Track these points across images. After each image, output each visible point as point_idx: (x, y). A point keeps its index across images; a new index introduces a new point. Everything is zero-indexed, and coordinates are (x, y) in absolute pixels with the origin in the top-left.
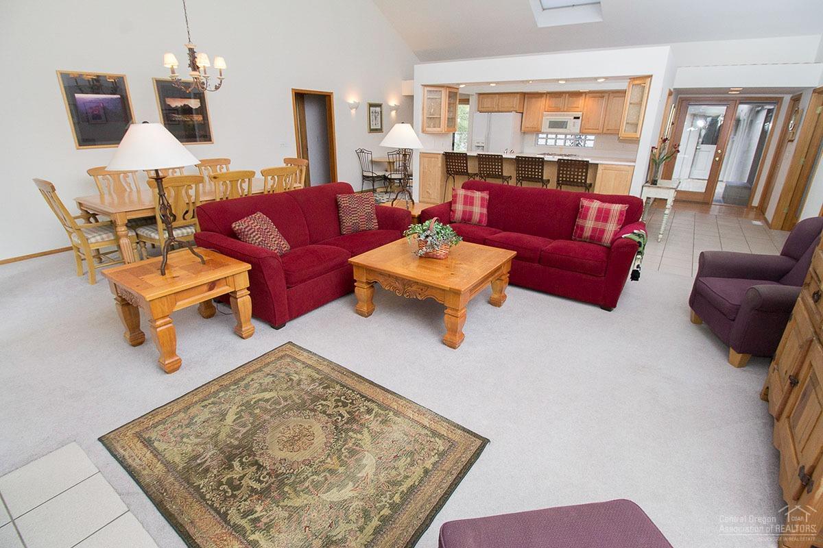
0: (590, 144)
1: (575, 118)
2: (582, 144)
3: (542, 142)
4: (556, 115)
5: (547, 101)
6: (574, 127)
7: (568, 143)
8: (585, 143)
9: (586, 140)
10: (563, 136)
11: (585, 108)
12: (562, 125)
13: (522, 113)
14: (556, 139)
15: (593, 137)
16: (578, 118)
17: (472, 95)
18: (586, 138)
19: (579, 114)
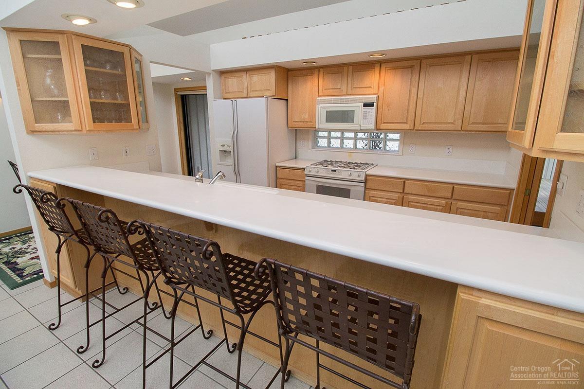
0: (393, 146)
1: (366, 105)
2: (381, 146)
3: (323, 143)
4: (336, 102)
5: (321, 81)
6: (366, 119)
7: (361, 145)
8: (385, 145)
9: (386, 140)
10: (352, 135)
11: (381, 89)
12: (345, 117)
13: (287, 100)
14: (342, 139)
15: (397, 136)
16: (371, 105)
17: (209, 74)
18: (386, 136)
19: (372, 98)
